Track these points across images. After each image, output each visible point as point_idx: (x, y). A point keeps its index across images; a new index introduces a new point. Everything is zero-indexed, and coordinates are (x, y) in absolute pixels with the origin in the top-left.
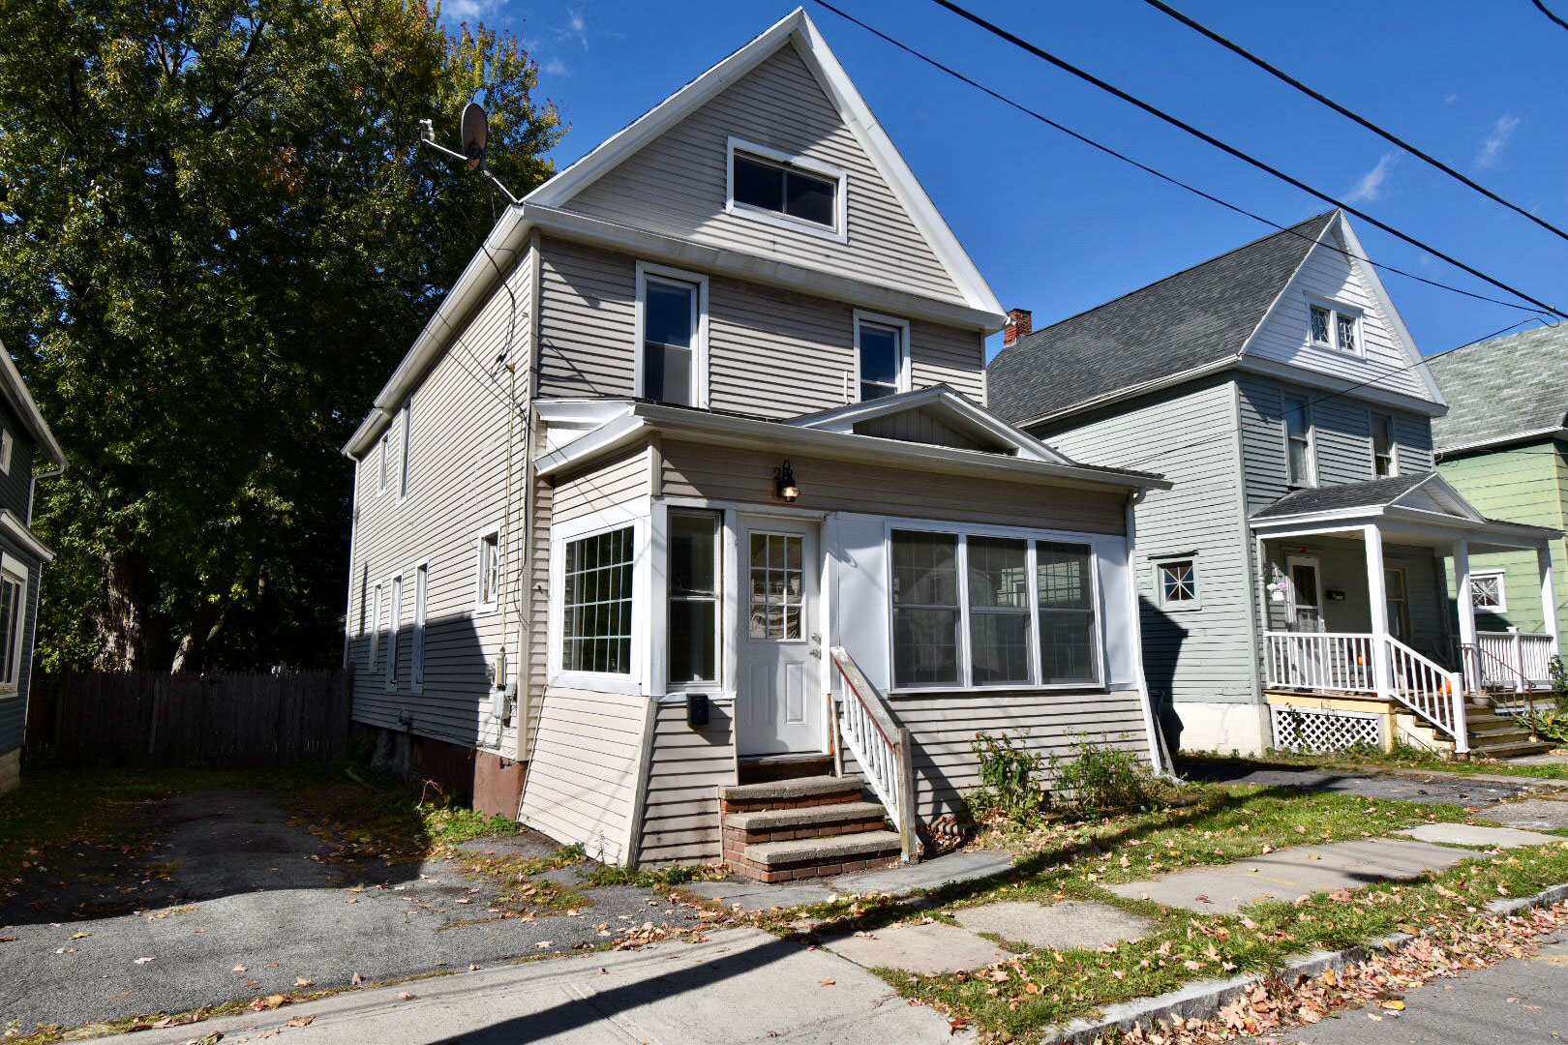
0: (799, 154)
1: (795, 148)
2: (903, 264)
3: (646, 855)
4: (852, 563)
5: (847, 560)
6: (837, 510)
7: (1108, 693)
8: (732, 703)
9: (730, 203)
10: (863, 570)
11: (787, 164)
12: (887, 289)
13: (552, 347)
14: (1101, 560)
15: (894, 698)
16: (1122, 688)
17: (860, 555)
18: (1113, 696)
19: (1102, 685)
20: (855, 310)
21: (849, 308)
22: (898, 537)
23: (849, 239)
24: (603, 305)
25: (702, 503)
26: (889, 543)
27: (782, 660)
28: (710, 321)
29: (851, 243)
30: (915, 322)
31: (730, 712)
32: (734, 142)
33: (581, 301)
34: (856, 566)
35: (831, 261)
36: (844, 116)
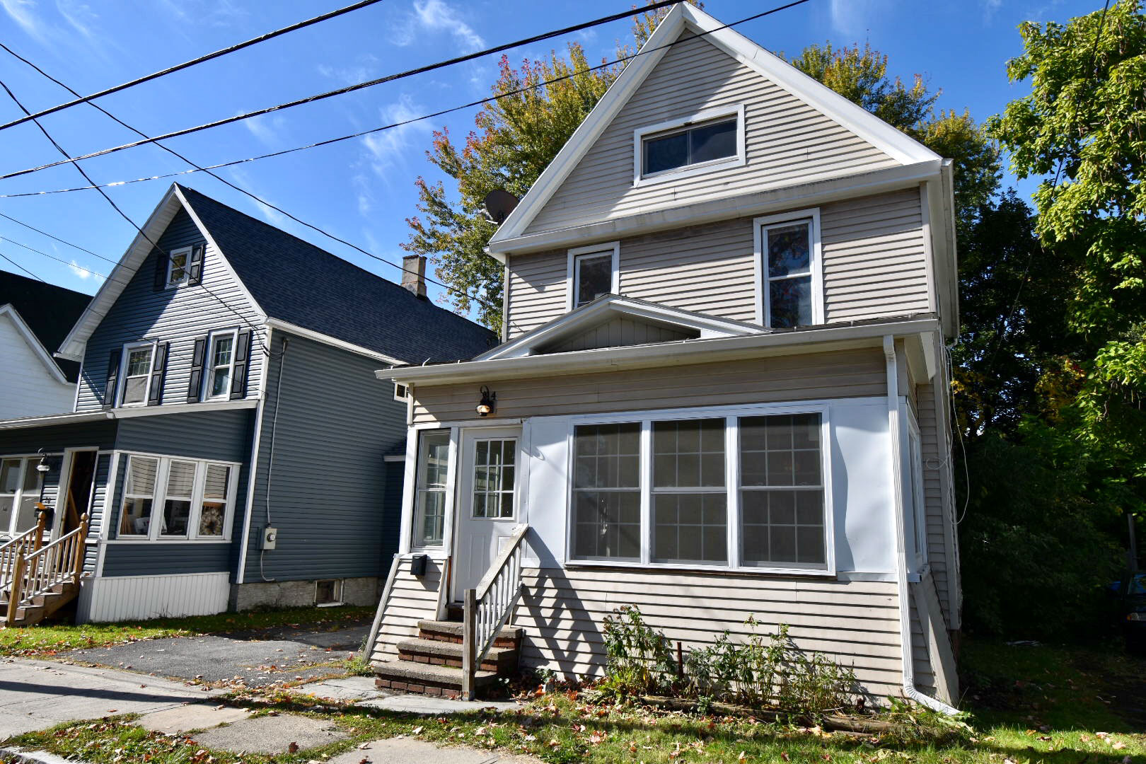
0: (696, 112)
1: (693, 108)
2: (810, 157)
3: (375, 656)
4: (541, 457)
5: (537, 455)
6: (530, 416)
7: (847, 582)
8: (444, 562)
9: (637, 181)
10: (549, 461)
11: (689, 124)
12: (774, 191)
13: (515, 326)
14: (839, 430)
15: (570, 568)
16: (867, 578)
17: (549, 451)
18: (853, 587)
19: (831, 572)
20: (755, 219)
21: (748, 220)
22: (580, 431)
23: (747, 160)
24: (547, 288)
25: (437, 425)
26: (571, 438)
27: (495, 533)
28: (620, 275)
29: (751, 162)
30: (824, 207)
31: (441, 568)
32: (639, 132)
33: (534, 290)
34: (544, 459)
35: (730, 186)
36: (739, 58)
